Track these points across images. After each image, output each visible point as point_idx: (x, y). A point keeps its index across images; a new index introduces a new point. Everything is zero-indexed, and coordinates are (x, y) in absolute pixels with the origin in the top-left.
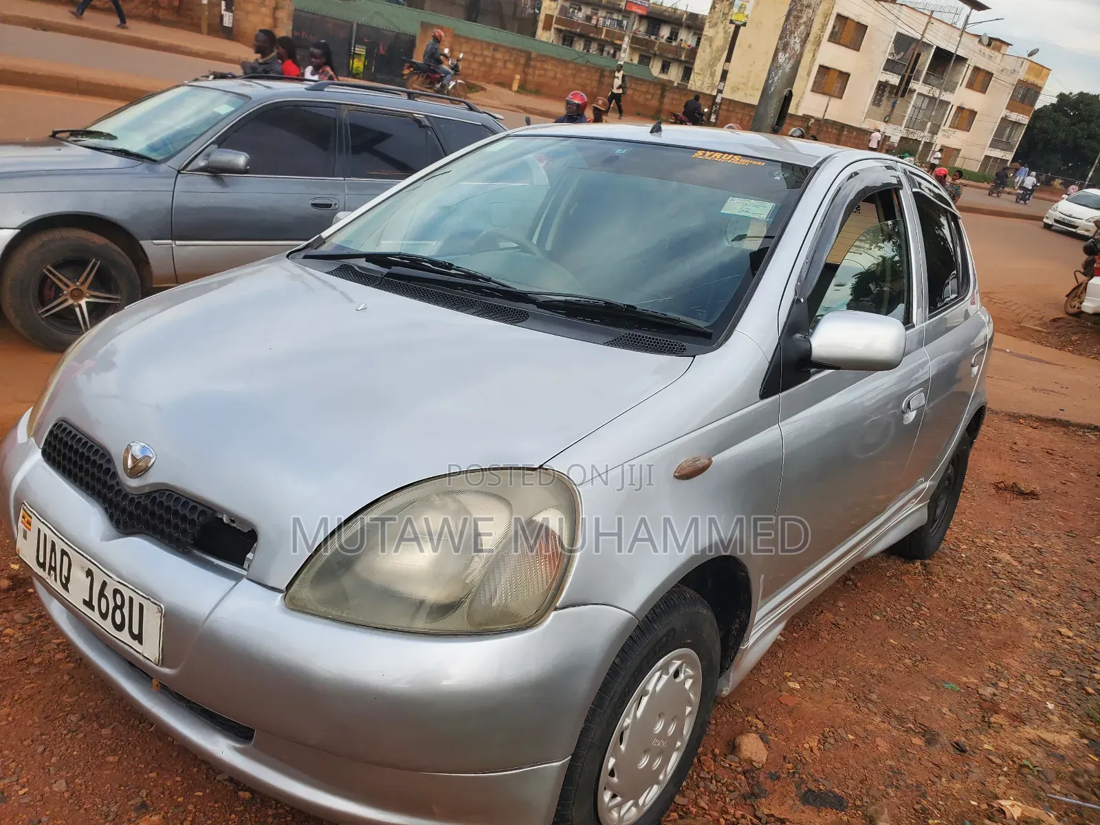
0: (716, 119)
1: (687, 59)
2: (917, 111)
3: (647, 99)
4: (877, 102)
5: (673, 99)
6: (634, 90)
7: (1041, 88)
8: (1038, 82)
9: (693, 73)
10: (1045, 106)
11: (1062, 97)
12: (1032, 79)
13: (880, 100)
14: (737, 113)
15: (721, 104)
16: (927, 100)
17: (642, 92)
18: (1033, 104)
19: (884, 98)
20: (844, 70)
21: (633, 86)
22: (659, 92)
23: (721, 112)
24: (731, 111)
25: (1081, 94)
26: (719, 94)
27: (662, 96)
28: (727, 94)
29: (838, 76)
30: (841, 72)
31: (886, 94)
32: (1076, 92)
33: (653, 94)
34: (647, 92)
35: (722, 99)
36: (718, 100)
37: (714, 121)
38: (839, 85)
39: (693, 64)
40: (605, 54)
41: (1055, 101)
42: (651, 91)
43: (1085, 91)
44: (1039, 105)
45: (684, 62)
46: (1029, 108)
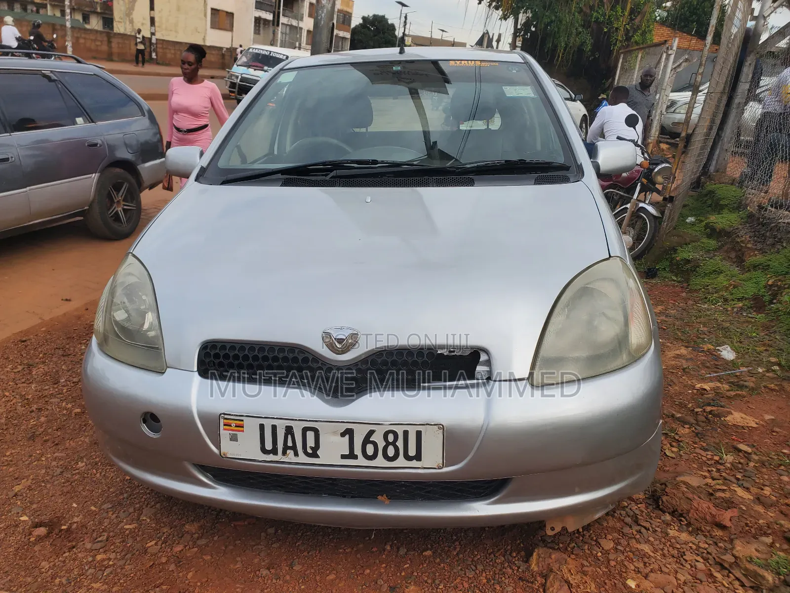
0: (157, 55)
1: (102, 11)
2: (284, 35)
3: (97, 46)
4: (257, 31)
5: (118, 43)
6: (85, 38)
7: (351, 14)
8: (349, 10)
9: (114, 22)
10: (356, 26)
11: (364, 18)
12: (345, 9)
13: (259, 30)
14: (170, 49)
15: (156, 44)
16: (288, 28)
17: (92, 40)
18: (349, 25)
19: (261, 29)
20: (229, 10)
21: (83, 36)
22: (105, 39)
23: (158, 49)
24: (166, 48)
25: (374, 16)
26: (153, 36)
27: (109, 42)
28: (159, 36)
29: (226, 15)
30: (227, 12)
31: (262, 25)
32: (371, 15)
33: (101, 41)
34: (95, 40)
35: (157, 39)
36: (154, 41)
37: (155, 57)
38: (228, 22)
39: (112, 14)
40: (29, 11)
41: (361, 21)
42: (99, 38)
43: (376, 14)
44: (353, 25)
45: (100, 13)
46: (347, 27)
